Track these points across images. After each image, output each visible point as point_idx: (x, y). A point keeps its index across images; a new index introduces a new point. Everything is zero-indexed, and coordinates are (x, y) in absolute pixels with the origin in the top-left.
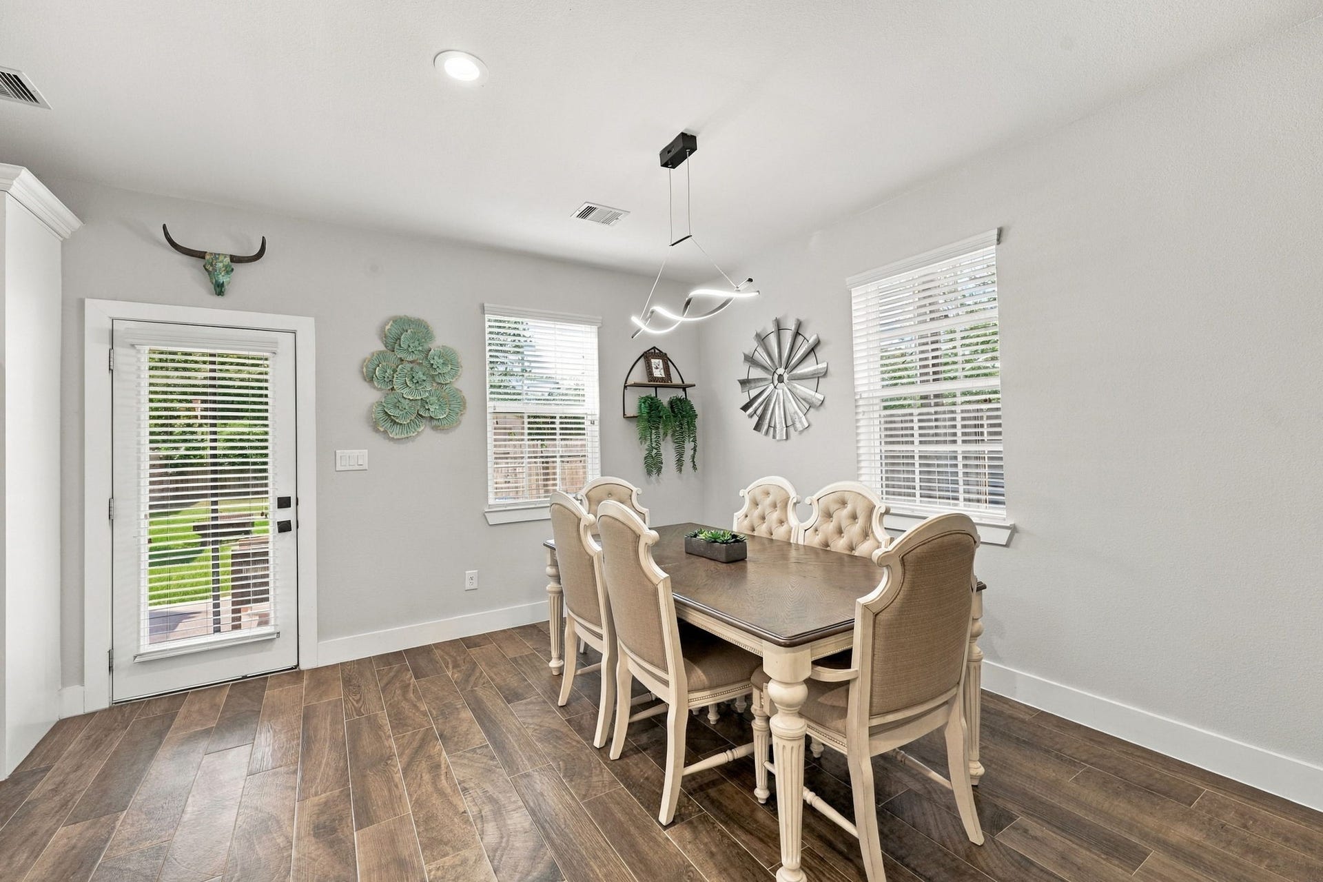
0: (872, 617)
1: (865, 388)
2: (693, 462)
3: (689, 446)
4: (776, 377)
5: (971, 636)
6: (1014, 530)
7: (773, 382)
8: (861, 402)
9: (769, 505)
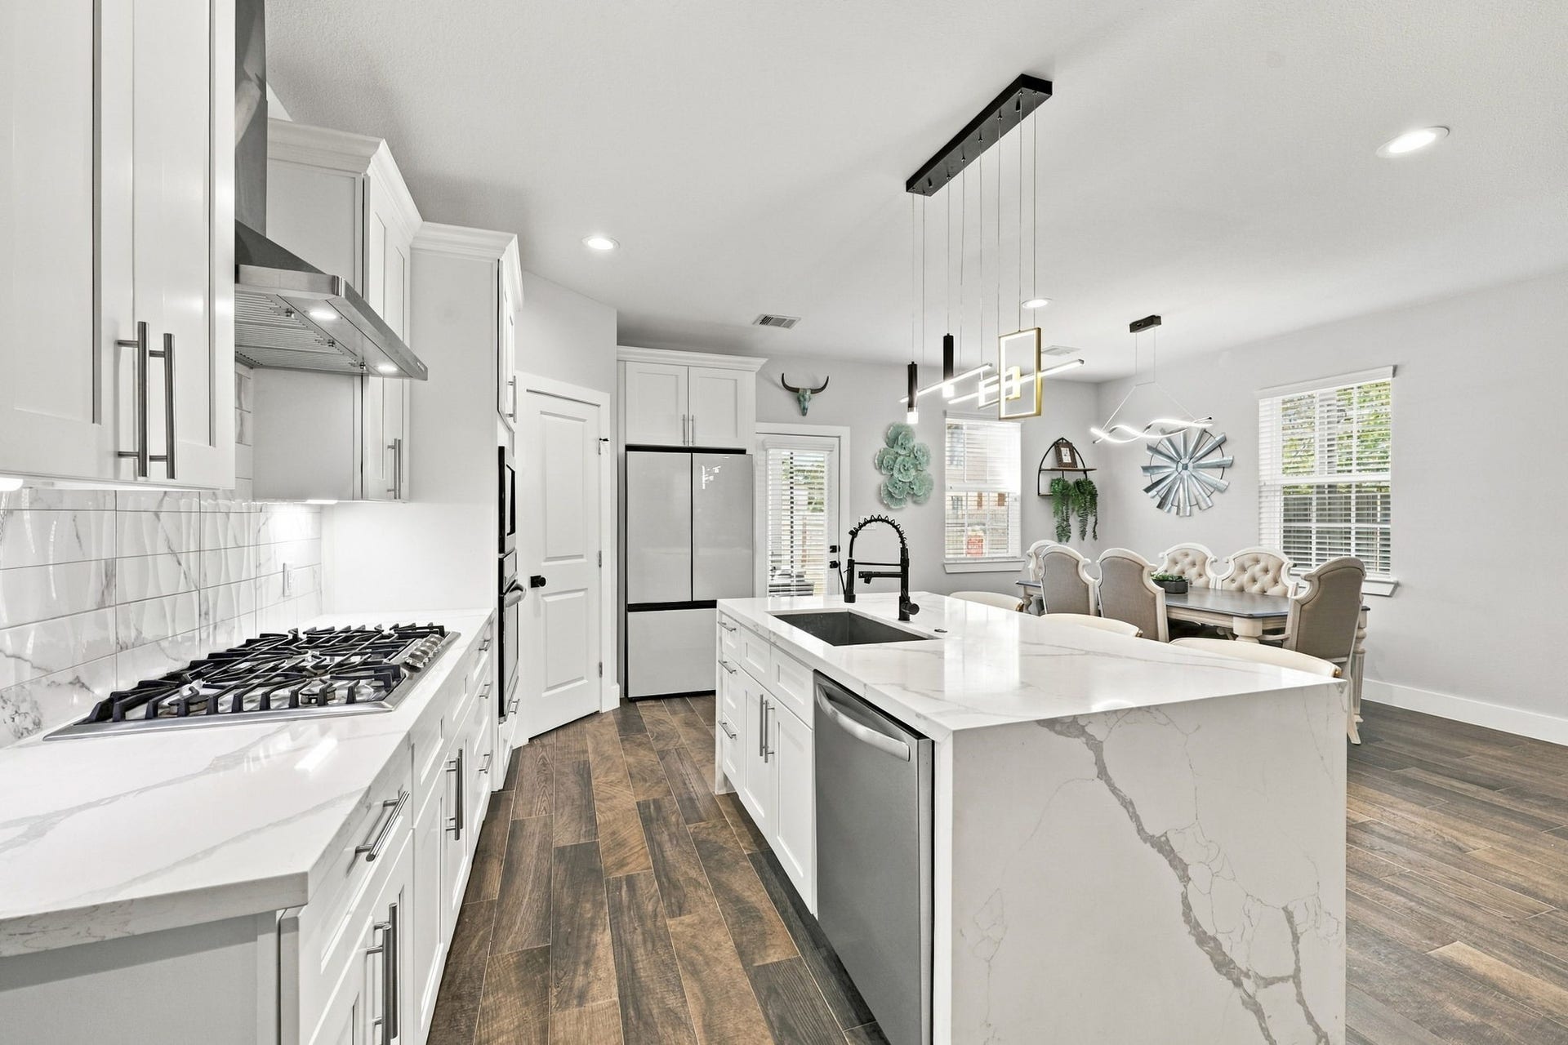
0: (1299, 607)
1: (1269, 478)
2: (1094, 532)
3: (1091, 519)
4: (1180, 465)
5: (1357, 638)
6: (1397, 585)
7: (1177, 470)
8: (1264, 489)
9: (1188, 564)
